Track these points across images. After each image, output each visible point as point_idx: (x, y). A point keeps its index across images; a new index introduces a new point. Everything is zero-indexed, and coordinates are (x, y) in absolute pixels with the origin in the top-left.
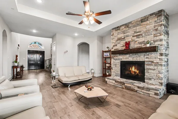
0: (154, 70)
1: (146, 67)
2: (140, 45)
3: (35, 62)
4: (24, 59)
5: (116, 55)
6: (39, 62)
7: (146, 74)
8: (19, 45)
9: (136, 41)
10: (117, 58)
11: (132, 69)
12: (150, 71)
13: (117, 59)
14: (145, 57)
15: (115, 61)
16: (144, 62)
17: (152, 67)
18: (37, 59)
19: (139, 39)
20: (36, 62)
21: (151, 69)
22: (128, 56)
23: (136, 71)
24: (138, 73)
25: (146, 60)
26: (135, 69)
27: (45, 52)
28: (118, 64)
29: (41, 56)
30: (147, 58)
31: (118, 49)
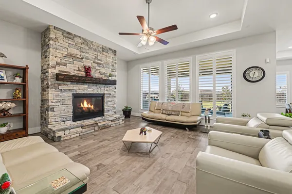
0: (111, 101)
1: (106, 99)
2: (100, 76)
5: (65, 83)
7: (106, 107)
9: (98, 70)
10: (66, 88)
11: (83, 105)
12: (109, 103)
13: (65, 90)
14: (106, 89)
15: (61, 94)
16: (104, 94)
17: (110, 99)
19: (99, 68)
21: (109, 101)
22: (86, 86)
23: (90, 106)
24: (93, 109)
25: (106, 92)
26: (88, 104)
28: (69, 99)
30: (107, 90)
31: (69, 73)
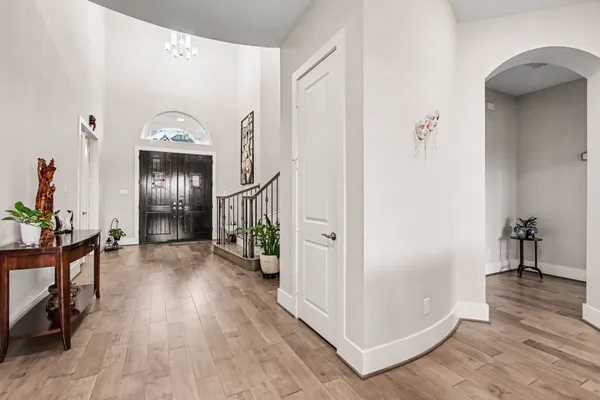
3: (172, 206)
4: (124, 191)
6: (186, 208)
8: (92, 121)
18: (181, 193)
20: (177, 206)
27: (214, 159)
29: (196, 180)
